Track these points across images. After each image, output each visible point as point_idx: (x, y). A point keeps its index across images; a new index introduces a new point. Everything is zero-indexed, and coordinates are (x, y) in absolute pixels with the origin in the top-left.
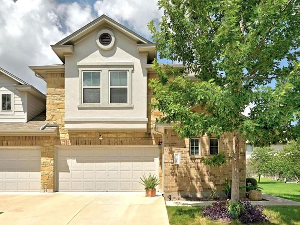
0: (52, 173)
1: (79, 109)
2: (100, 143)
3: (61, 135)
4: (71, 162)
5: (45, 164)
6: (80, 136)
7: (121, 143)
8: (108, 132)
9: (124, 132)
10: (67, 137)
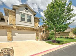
0: (11, 36)
1: (20, 21)
2: (24, 30)
3: (14, 27)
4: (16, 34)
5: (9, 34)
6: (19, 28)
7: (29, 30)
8: (26, 28)
9: (29, 28)
10: (16, 27)
